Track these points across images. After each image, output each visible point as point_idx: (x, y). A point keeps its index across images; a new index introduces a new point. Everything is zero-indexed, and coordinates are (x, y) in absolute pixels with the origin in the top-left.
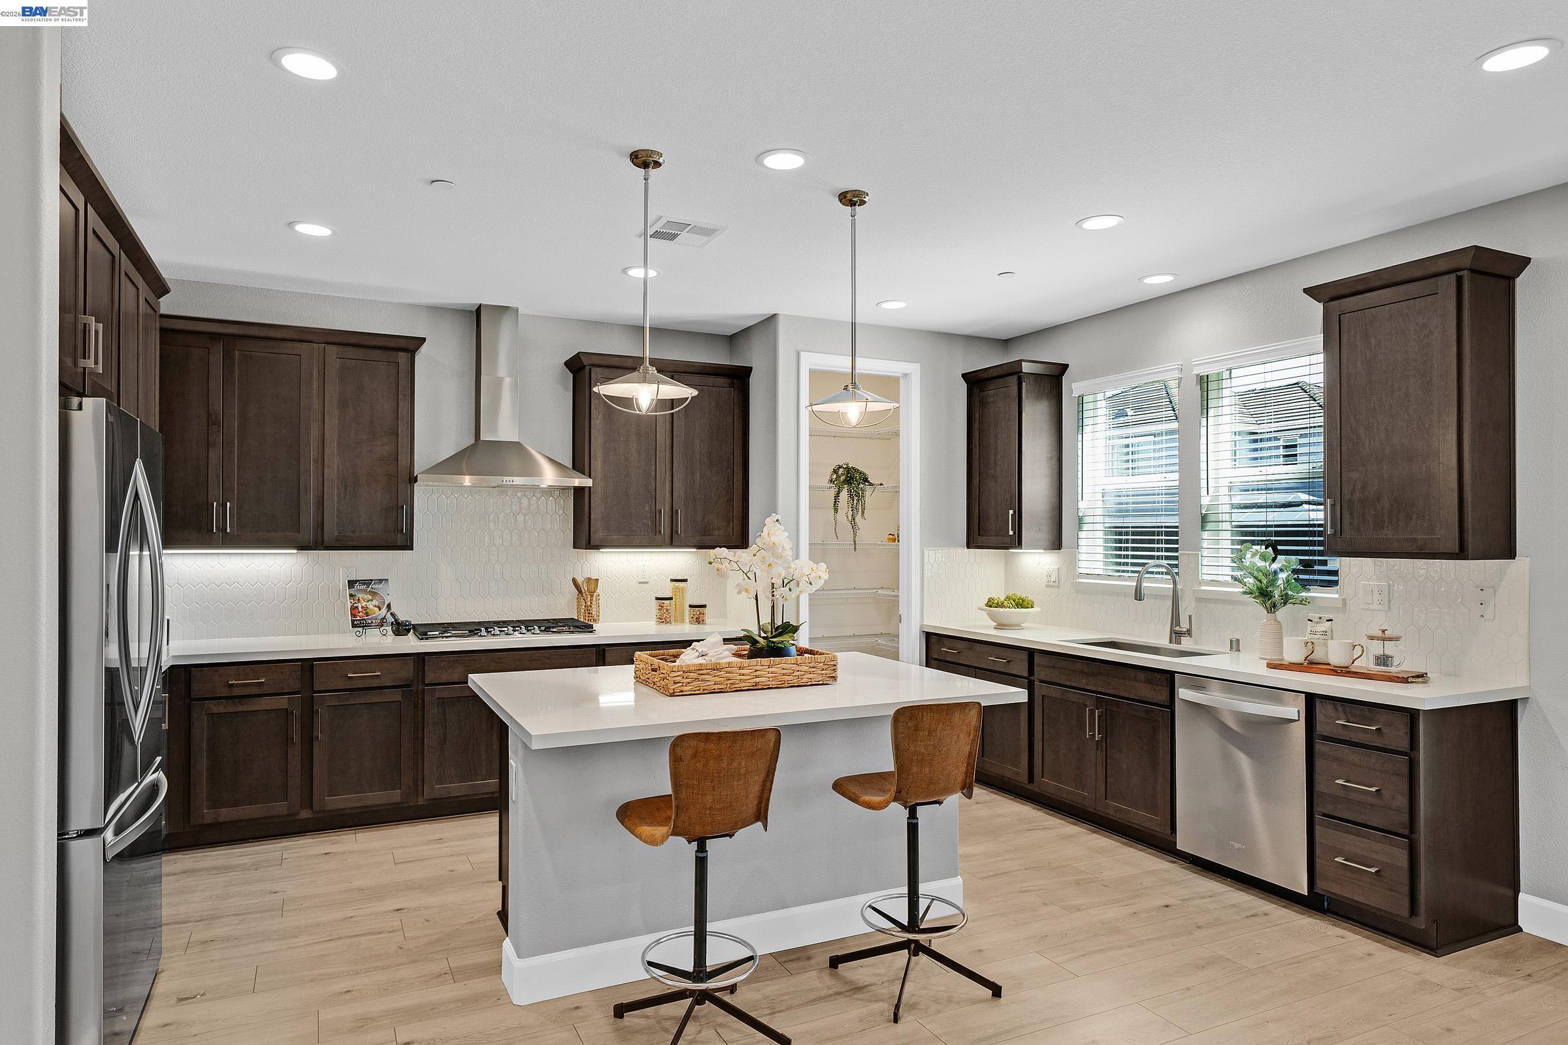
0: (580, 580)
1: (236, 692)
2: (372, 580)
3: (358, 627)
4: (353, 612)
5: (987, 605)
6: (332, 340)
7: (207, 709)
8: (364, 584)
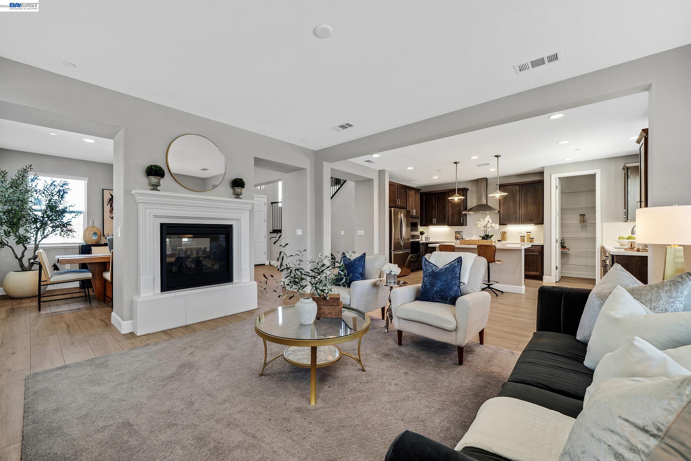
0: (501, 232)
3: (456, 239)
5: (619, 239)
8: (458, 232)
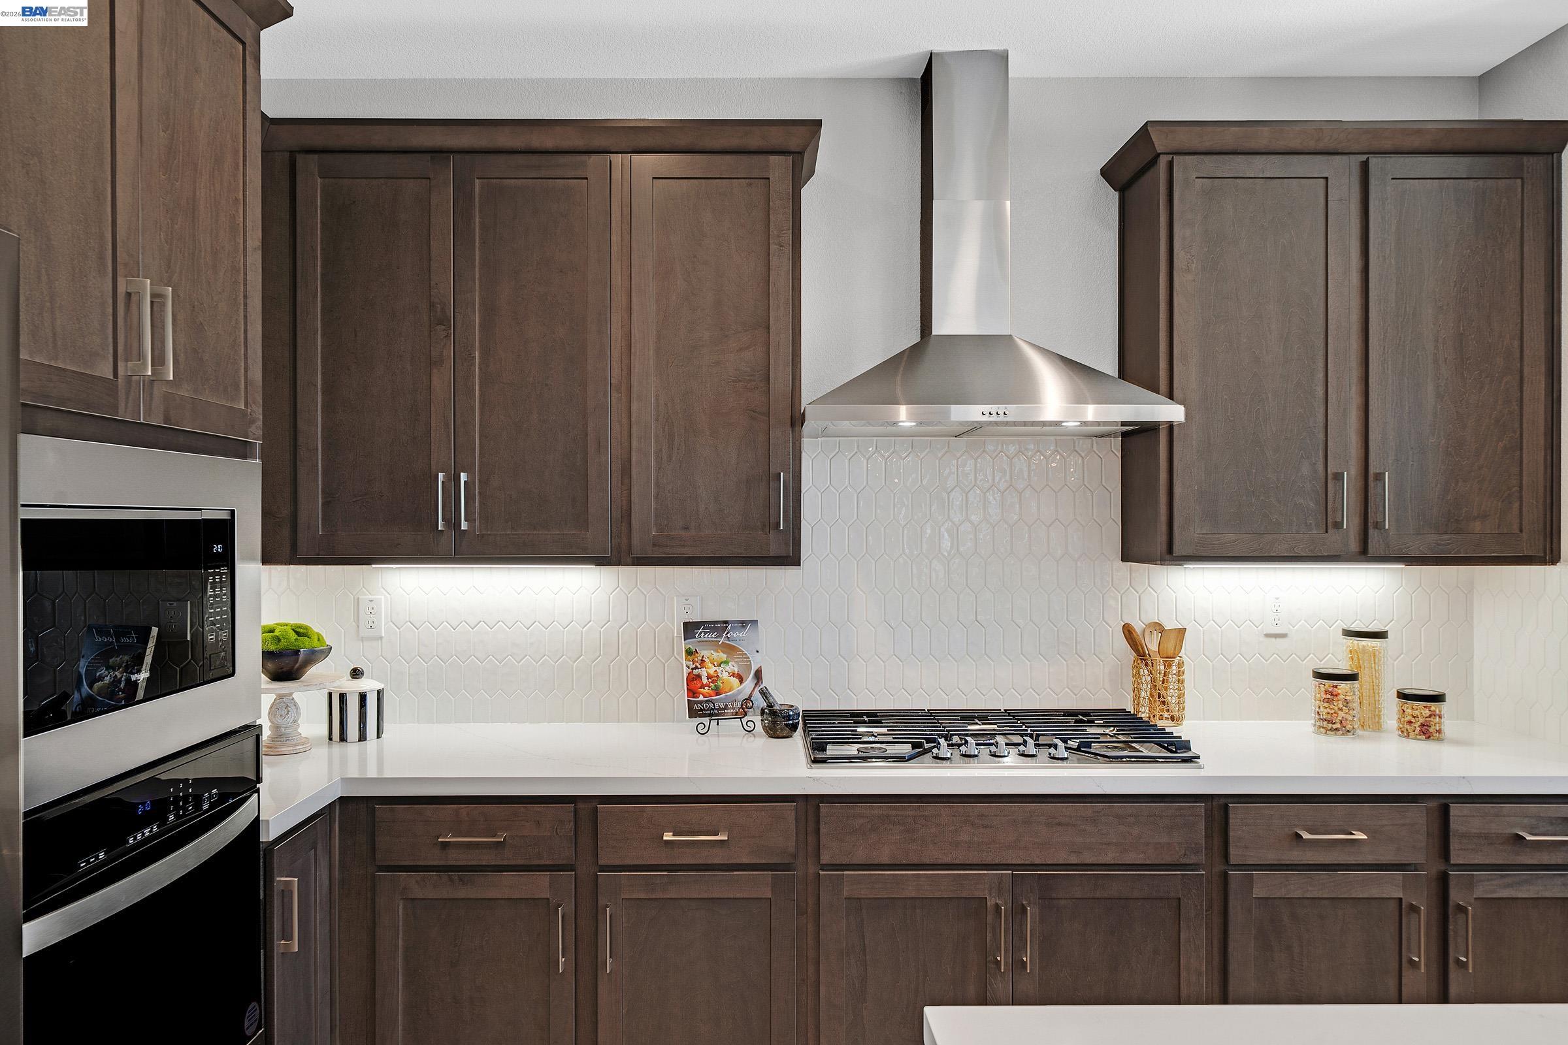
0: (1138, 626)
1: (455, 858)
2: (726, 622)
3: (700, 716)
4: (692, 687)
6: (645, 141)
7: (405, 888)
8: (713, 630)
